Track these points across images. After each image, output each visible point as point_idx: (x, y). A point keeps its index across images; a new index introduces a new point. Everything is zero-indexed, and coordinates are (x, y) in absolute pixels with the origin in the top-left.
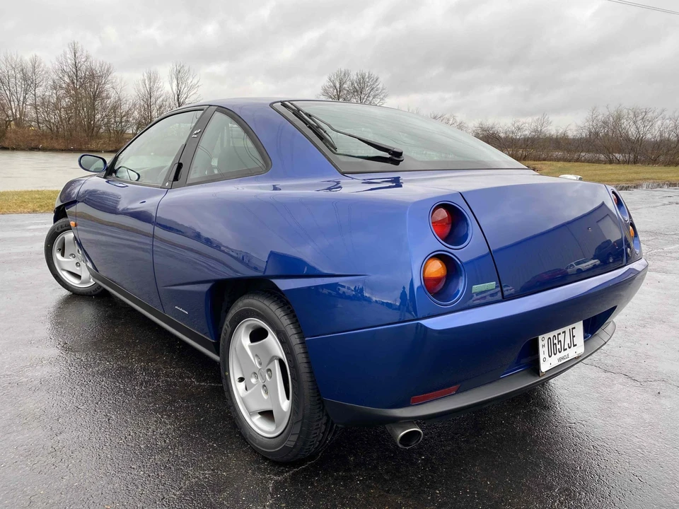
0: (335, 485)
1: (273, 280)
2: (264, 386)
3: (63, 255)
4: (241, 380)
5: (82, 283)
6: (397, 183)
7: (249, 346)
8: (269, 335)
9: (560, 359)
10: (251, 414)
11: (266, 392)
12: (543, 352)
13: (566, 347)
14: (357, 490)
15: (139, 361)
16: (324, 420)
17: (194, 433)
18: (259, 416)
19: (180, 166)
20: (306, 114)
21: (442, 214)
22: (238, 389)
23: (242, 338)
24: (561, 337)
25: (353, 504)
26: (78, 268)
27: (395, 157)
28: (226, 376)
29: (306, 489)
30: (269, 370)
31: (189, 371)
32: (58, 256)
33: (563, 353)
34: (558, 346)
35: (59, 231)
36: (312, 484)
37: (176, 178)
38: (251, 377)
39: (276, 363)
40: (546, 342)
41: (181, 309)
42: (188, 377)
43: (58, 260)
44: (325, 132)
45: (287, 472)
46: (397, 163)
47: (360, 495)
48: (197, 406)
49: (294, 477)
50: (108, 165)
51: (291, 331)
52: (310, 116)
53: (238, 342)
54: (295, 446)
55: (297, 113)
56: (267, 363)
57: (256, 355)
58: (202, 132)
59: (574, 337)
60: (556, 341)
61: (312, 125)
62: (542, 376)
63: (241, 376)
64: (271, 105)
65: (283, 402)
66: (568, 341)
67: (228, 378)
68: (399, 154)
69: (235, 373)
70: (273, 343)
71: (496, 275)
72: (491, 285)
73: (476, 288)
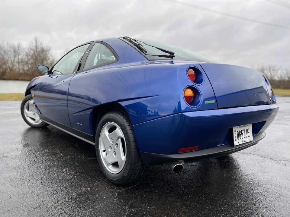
0: (145, 194)
1: (119, 103)
2: (114, 151)
3: (28, 110)
4: (104, 151)
5: (36, 122)
7: (108, 135)
8: (117, 128)
9: (242, 141)
10: (108, 165)
11: (115, 154)
12: (235, 137)
13: (245, 136)
14: (154, 196)
15: (59, 150)
16: (140, 163)
17: (83, 174)
18: (112, 166)
19: (80, 65)
20: (134, 40)
21: (192, 72)
22: (103, 155)
23: (105, 132)
24: (243, 132)
25: (153, 200)
26: (34, 116)
28: (97, 150)
29: (132, 195)
30: (117, 144)
31: (81, 154)
32: (26, 111)
33: (244, 139)
34: (242, 136)
35: (27, 100)
36: (135, 193)
37: (78, 70)
38: (109, 148)
39: (120, 140)
40: (236, 133)
41: (79, 124)
42: (80, 156)
43: (26, 113)
44: (142, 46)
45: (123, 189)
46: (172, 58)
47: (156, 198)
48: (84, 166)
49: (126, 191)
50: (50, 70)
51: (126, 124)
52: (135, 40)
53: (104, 134)
54: (127, 175)
55: (131, 41)
56: (116, 141)
57: (111, 139)
58: (90, 51)
59: (248, 133)
60: (241, 133)
61: (136, 44)
62: (235, 147)
63: (104, 149)
64: (119, 38)
65: (122, 157)
66: (246, 134)
67: (98, 151)
68: (173, 54)
69: (101, 148)
70: (119, 131)
71: (215, 98)
72: (213, 102)
73: (206, 102)
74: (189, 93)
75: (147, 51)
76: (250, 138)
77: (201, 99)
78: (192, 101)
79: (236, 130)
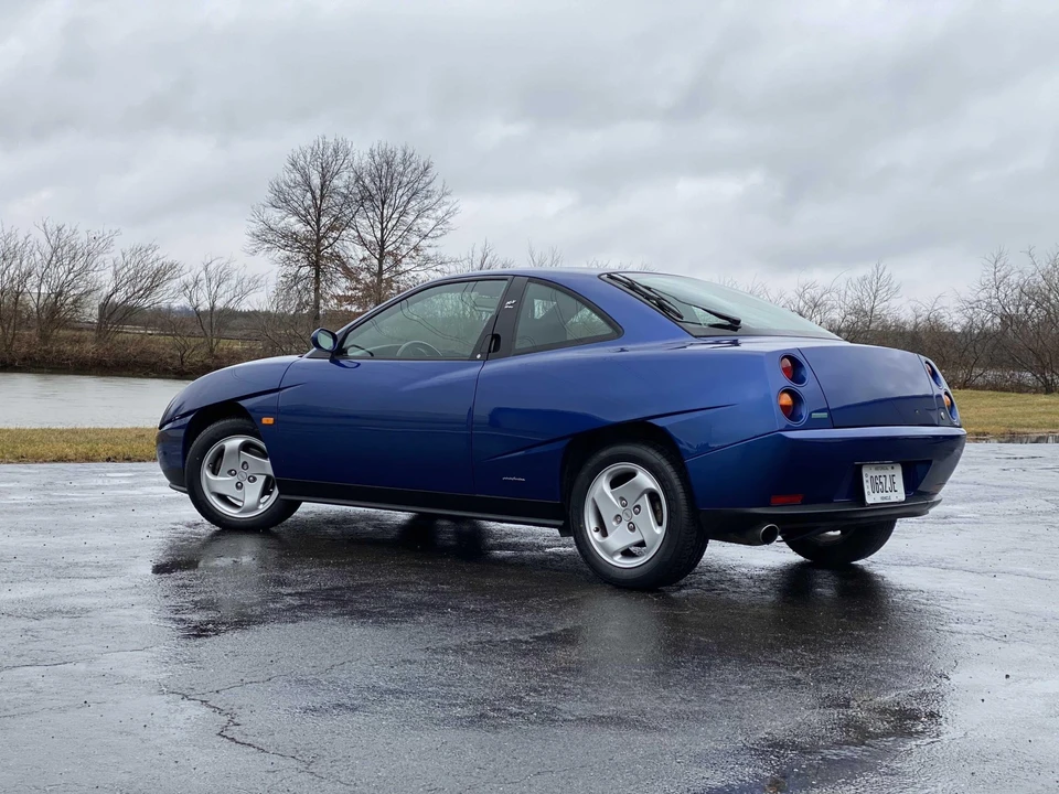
2: (630, 523)
3: (215, 471)
4: (597, 530)
6: (735, 343)
7: (610, 493)
8: (640, 474)
9: (882, 498)
11: (633, 528)
12: (867, 487)
13: (888, 489)
18: (620, 556)
19: (496, 338)
20: (646, 287)
21: (787, 362)
22: (595, 538)
23: (602, 484)
24: (883, 479)
26: (238, 490)
27: (734, 325)
30: (638, 506)
32: (208, 474)
33: (885, 494)
34: (881, 487)
35: (217, 438)
37: (493, 349)
38: (614, 519)
39: (647, 496)
40: (869, 479)
41: (513, 479)
43: (207, 481)
44: (670, 303)
46: (736, 329)
52: (649, 289)
53: (598, 491)
55: (632, 286)
56: (636, 497)
57: (622, 499)
58: (518, 303)
59: (894, 483)
60: (878, 482)
61: (650, 296)
62: (868, 506)
63: (597, 526)
64: (599, 276)
65: (655, 530)
66: (888, 485)
67: (582, 530)
68: (739, 322)
69: (591, 524)
70: (645, 479)
71: (827, 410)
72: (825, 415)
73: (815, 415)
74: (786, 399)
75: (683, 314)
76: (899, 495)
77: (805, 412)
78: (791, 413)
79: (868, 474)
